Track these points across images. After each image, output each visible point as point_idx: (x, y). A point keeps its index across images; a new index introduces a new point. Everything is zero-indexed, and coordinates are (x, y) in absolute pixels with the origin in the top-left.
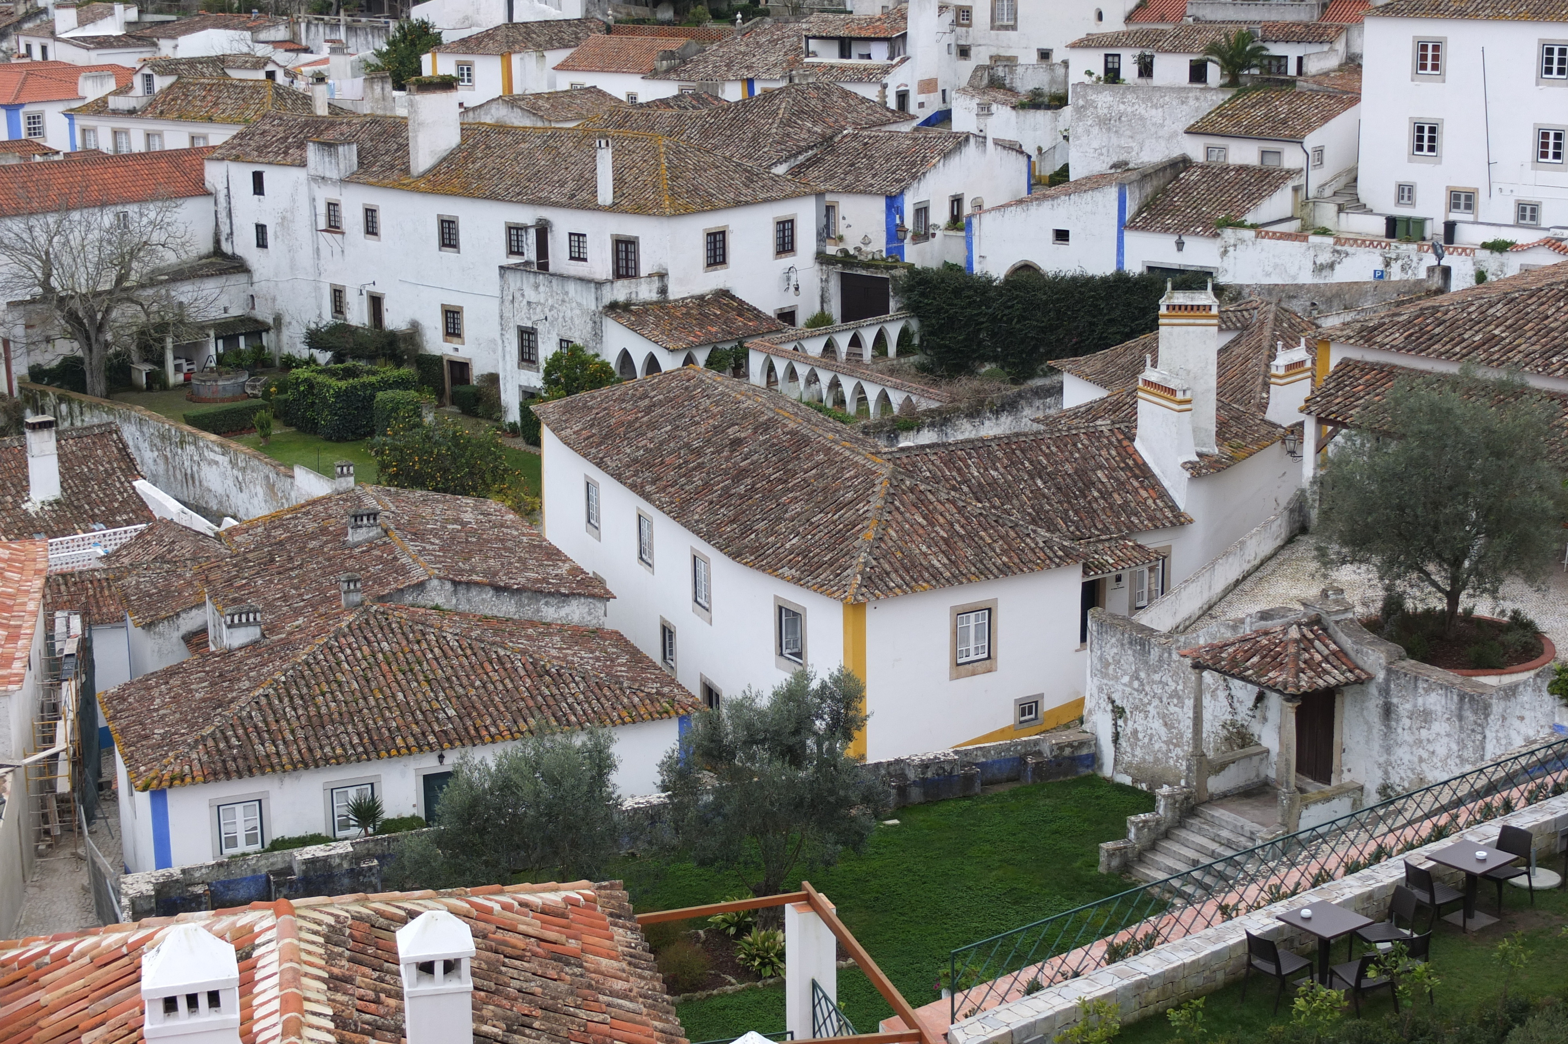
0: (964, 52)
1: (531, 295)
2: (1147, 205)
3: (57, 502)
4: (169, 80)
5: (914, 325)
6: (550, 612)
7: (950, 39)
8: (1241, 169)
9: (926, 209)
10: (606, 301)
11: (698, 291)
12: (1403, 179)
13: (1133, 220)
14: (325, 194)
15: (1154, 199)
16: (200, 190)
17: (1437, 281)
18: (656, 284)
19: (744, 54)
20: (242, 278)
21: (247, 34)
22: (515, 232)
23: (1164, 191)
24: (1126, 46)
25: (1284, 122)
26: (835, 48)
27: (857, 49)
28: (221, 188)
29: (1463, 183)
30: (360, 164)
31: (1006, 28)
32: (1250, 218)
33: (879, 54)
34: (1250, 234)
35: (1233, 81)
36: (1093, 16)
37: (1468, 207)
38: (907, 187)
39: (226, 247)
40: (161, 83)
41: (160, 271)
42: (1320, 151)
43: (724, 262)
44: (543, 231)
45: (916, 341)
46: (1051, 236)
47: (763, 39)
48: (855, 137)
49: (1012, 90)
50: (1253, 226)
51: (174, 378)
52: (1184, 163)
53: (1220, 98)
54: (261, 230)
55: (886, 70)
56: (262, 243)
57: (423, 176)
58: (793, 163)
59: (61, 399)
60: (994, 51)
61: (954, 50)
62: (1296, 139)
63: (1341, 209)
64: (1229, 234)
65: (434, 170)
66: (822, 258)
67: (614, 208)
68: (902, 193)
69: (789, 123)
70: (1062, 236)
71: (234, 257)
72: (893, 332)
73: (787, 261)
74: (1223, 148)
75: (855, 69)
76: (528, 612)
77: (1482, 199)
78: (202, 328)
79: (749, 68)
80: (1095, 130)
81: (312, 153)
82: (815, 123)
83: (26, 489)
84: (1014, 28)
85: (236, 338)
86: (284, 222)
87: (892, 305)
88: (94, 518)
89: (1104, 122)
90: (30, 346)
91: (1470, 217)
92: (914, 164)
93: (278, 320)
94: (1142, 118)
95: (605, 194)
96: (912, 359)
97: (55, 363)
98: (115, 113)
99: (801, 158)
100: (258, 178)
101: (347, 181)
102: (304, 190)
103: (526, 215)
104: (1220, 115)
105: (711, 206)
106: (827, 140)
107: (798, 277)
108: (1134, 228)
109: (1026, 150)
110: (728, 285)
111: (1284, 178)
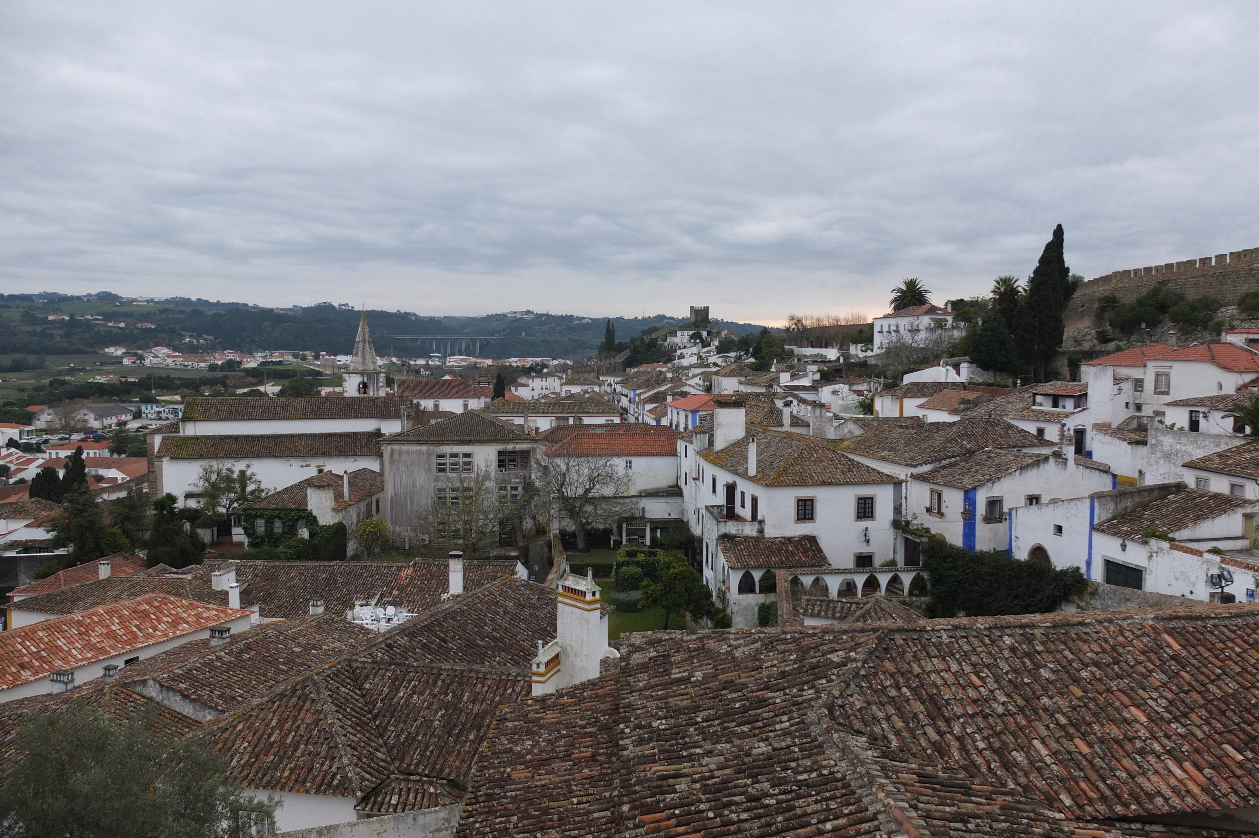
0: (1139, 408)
3: (458, 596)
7: (1129, 399)
10: (721, 532)
11: (788, 534)
13: (1101, 525)
16: (673, 453)
18: (756, 526)
20: (679, 499)
23: (1144, 506)
24: (1203, 405)
26: (1050, 401)
27: (1061, 402)
28: (679, 452)
30: (709, 444)
31: (1163, 393)
34: (1165, 545)
38: (981, 486)
39: (679, 482)
41: (645, 491)
43: (811, 518)
44: (732, 489)
46: (1052, 529)
50: (1172, 540)
52: (1180, 487)
53: (1237, 443)
57: (716, 455)
61: (1131, 406)
62: (1252, 477)
64: (1154, 543)
65: (718, 453)
66: (896, 524)
67: (754, 480)
68: (974, 489)
70: (1059, 529)
71: (680, 488)
73: (865, 524)
74: (1209, 480)
75: (1053, 414)
81: (694, 437)
83: (446, 586)
86: (690, 472)
89: (1167, 456)
92: (996, 472)
95: (752, 469)
96: (917, 598)
99: (944, 462)
100: (686, 448)
101: (702, 454)
102: (693, 456)
104: (1221, 456)
105: (802, 483)
106: (971, 452)
107: (872, 535)
108: (1098, 530)
109: (1116, 470)
110: (814, 533)
111: (1237, 506)
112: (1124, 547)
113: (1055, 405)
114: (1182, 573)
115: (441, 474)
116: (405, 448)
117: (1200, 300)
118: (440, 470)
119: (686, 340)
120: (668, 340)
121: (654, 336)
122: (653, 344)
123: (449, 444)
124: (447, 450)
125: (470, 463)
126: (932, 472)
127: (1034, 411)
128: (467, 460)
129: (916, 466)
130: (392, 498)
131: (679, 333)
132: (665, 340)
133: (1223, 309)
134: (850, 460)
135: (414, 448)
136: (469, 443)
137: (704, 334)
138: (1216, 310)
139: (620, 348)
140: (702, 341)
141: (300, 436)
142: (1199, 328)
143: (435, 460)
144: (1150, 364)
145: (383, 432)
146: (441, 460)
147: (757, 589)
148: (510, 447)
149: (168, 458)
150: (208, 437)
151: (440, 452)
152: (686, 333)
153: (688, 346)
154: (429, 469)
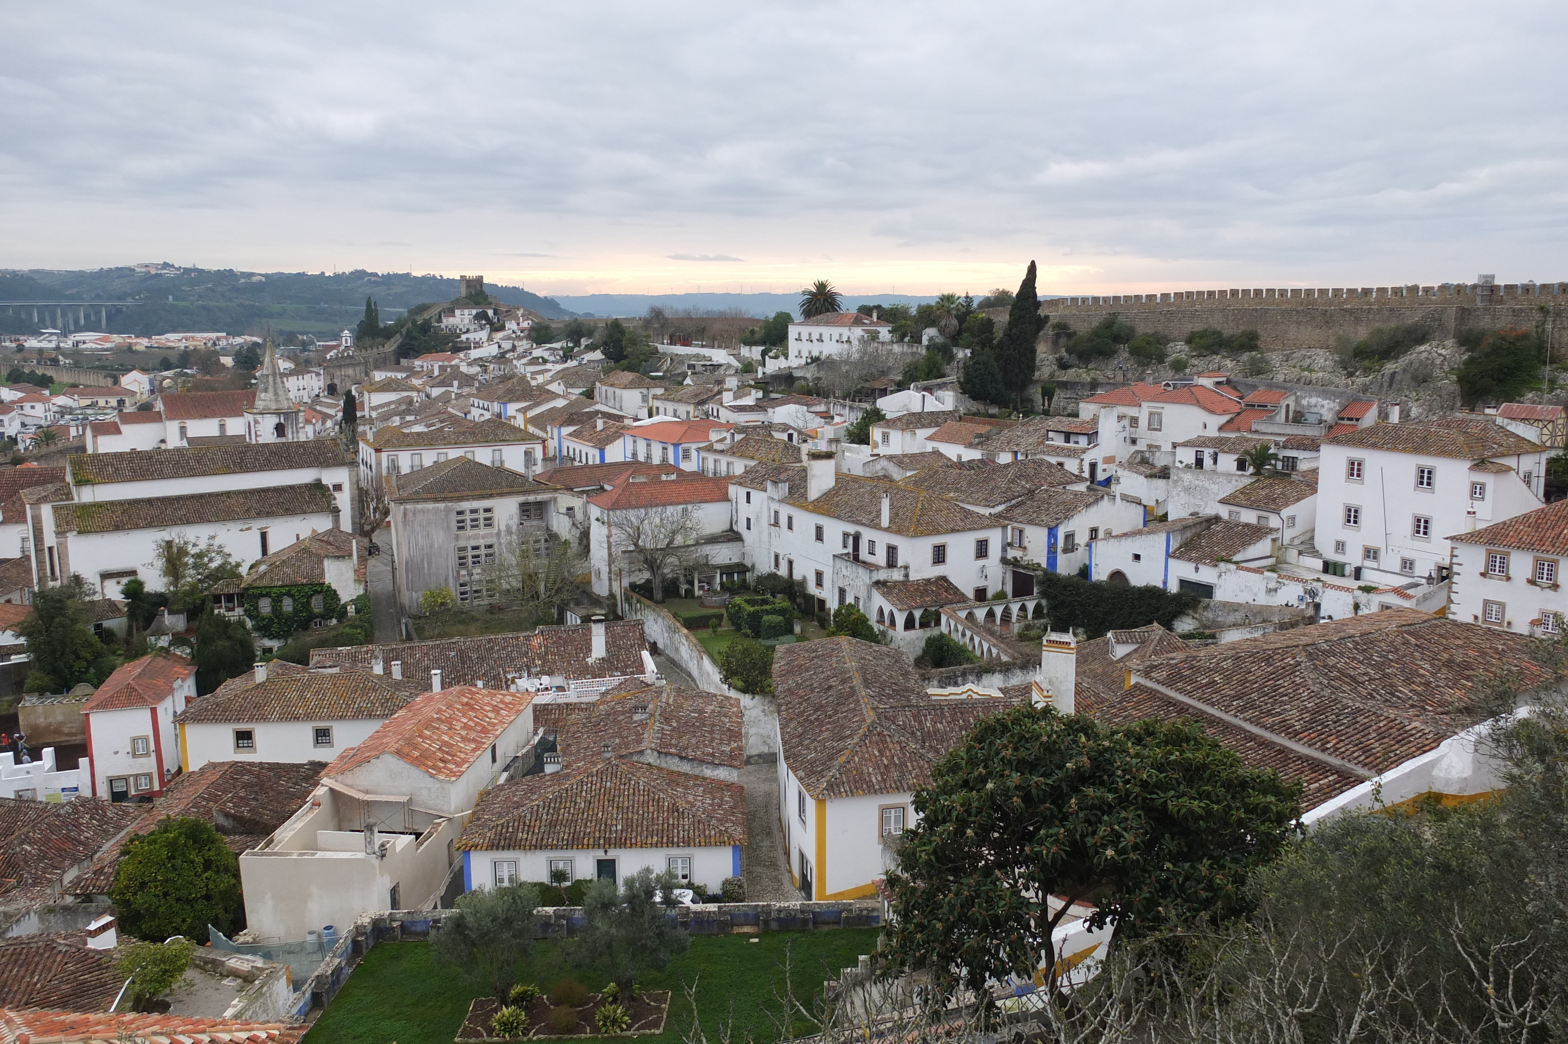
0: (1134, 442)
1: (844, 572)
2: (1186, 544)
3: (603, 659)
4: (742, 436)
5: (1044, 602)
6: (708, 772)
7: (1126, 434)
8: (1247, 525)
9: (1073, 535)
10: (875, 579)
11: (927, 576)
12: (1339, 539)
13: (1174, 552)
14: (775, 506)
15: (1192, 540)
16: (725, 498)
17: (1310, 612)
18: (903, 572)
19: (1018, 436)
20: (740, 544)
21: (805, 408)
22: (846, 535)
23: (1199, 536)
24: (1208, 447)
25: (1274, 500)
26: (1062, 437)
27: (1073, 438)
28: (734, 497)
29: (1373, 544)
30: (790, 492)
31: (1156, 430)
32: (1237, 558)
33: (1083, 442)
34: (1233, 567)
35: (1257, 473)
36: (1201, 426)
37: (1375, 558)
38: (1060, 523)
39: (735, 528)
40: (738, 437)
41: (702, 538)
42: (1293, 518)
43: (944, 561)
44: (857, 538)
45: (1045, 611)
46: (1131, 557)
47: (1031, 429)
48: (1047, 490)
49: (1153, 466)
50: (1236, 563)
51: (697, 592)
52: (1217, 519)
53: (1248, 481)
54: (748, 520)
55: (1084, 451)
56: (749, 528)
57: (813, 502)
58: (1008, 504)
59: (638, 601)
60: (1149, 442)
61: (1128, 440)
62: (1277, 512)
63: (1300, 553)
64: (1222, 565)
65: (818, 500)
66: (1004, 561)
67: (888, 530)
68: (1057, 526)
69: (1012, 481)
70: (1137, 557)
71: (737, 533)
72: (1031, 606)
73: (982, 562)
74: (1237, 513)
75: (1069, 449)
76: (697, 771)
77: (1382, 554)
78: (716, 567)
79: (1017, 445)
80: (1182, 494)
81: (769, 485)
82: (1027, 482)
83: (590, 651)
84: (1160, 430)
85: (733, 574)
86: (758, 518)
87: (1035, 590)
88: (617, 669)
89: (1187, 490)
90: (631, 572)
91: (1374, 564)
92: (1069, 510)
93: (753, 566)
94: (1207, 489)
95: (885, 521)
96: (1042, 621)
97: (643, 581)
98: (716, 451)
99: (1014, 502)
100: (748, 494)
101: (782, 501)
102: (766, 503)
103: (851, 529)
104: (1242, 493)
105: (937, 532)
106: (1031, 492)
107: (988, 571)
108: (1174, 557)
109: (1144, 502)
110: (945, 574)
111: (1267, 533)
112: (1197, 569)
113: (1067, 440)
114: (1246, 587)
115: (461, 532)
116: (420, 506)
117: (1153, 335)
118: (461, 528)
119: (466, 321)
120: (444, 321)
121: (426, 316)
122: (425, 328)
123: (468, 500)
124: (466, 505)
125: (490, 519)
126: (1008, 510)
127: (1049, 446)
128: (488, 515)
129: (993, 507)
130: (407, 563)
131: (458, 312)
132: (439, 320)
133: (1171, 345)
134: (962, 508)
135: (430, 506)
136: (491, 496)
137: (490, 313)
138: (1166, 344)
139: (388, 334)
140: (489, 321)
141: (228, 494)
142: (1154, 361)
143: (454, 518)
144: (1145, 405)
145: (324, 482)
146: (461, 518)
147: (917, 625)
148: (531, 498)
149: (75, 533)
150: (112, 503)
151: (459, 509)
152: (466, 312)
153: (472, 328)
154: (448, 527)
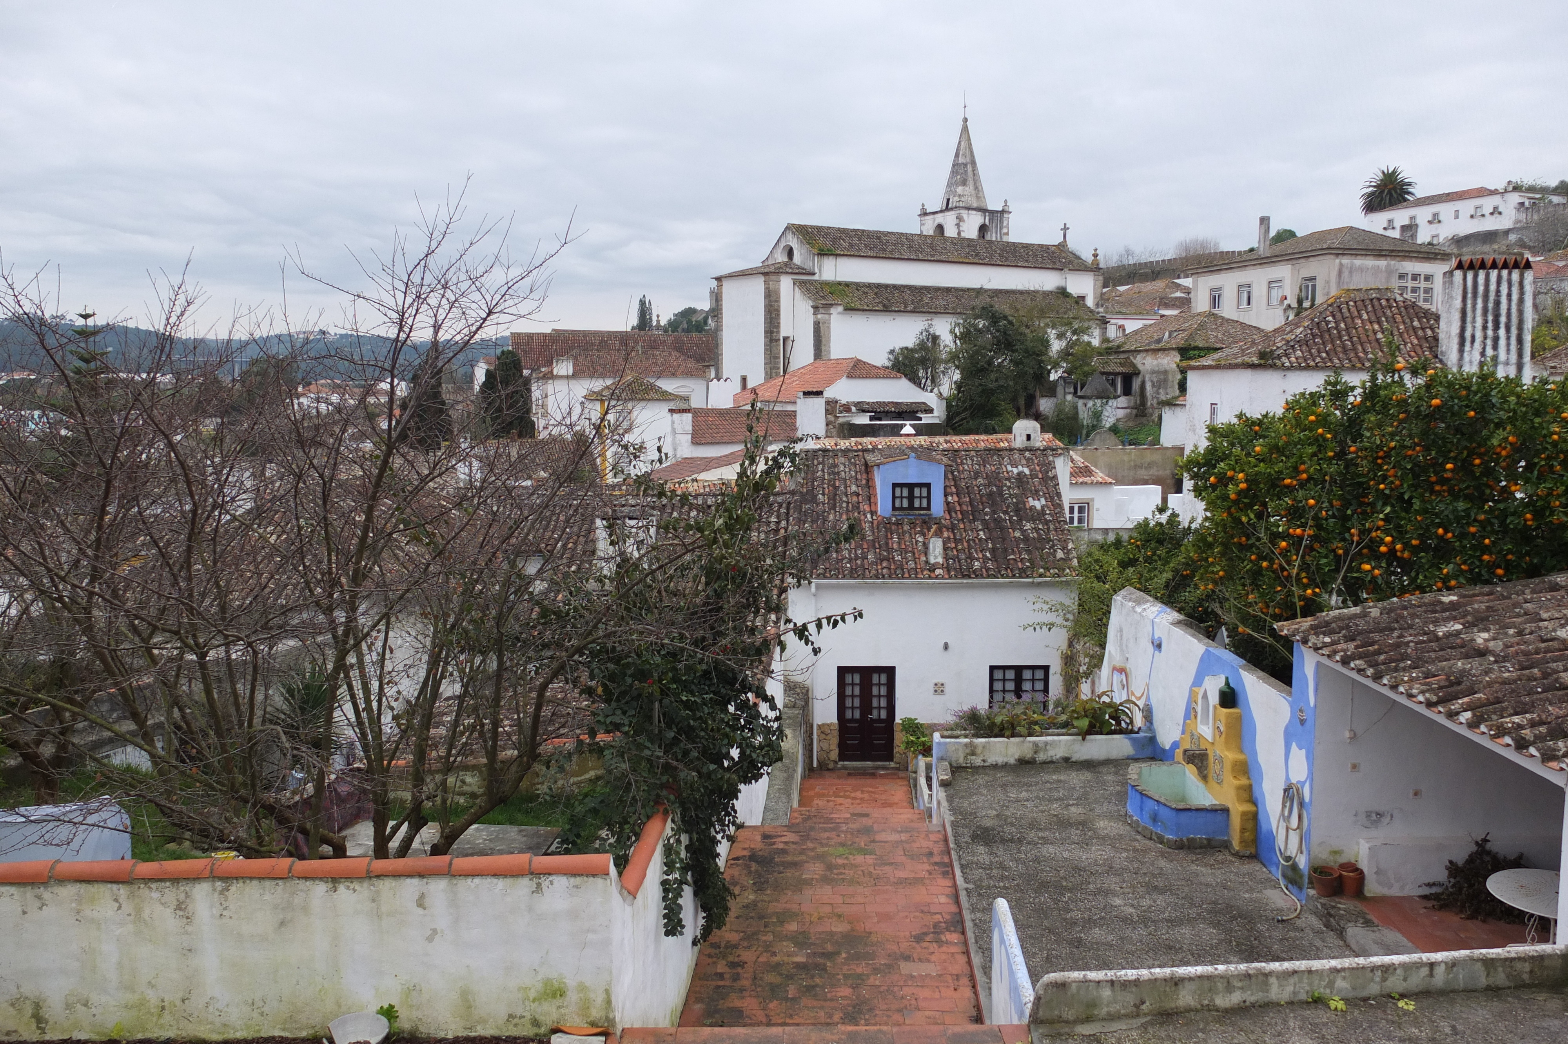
124: (1410, 267)
125: (1429, 291)
135: (1370, 262)
143: (1396, 282)
145: (1069, 290)
146: (1402, 284)
149: (840, 309)
151: (1401, 271)
